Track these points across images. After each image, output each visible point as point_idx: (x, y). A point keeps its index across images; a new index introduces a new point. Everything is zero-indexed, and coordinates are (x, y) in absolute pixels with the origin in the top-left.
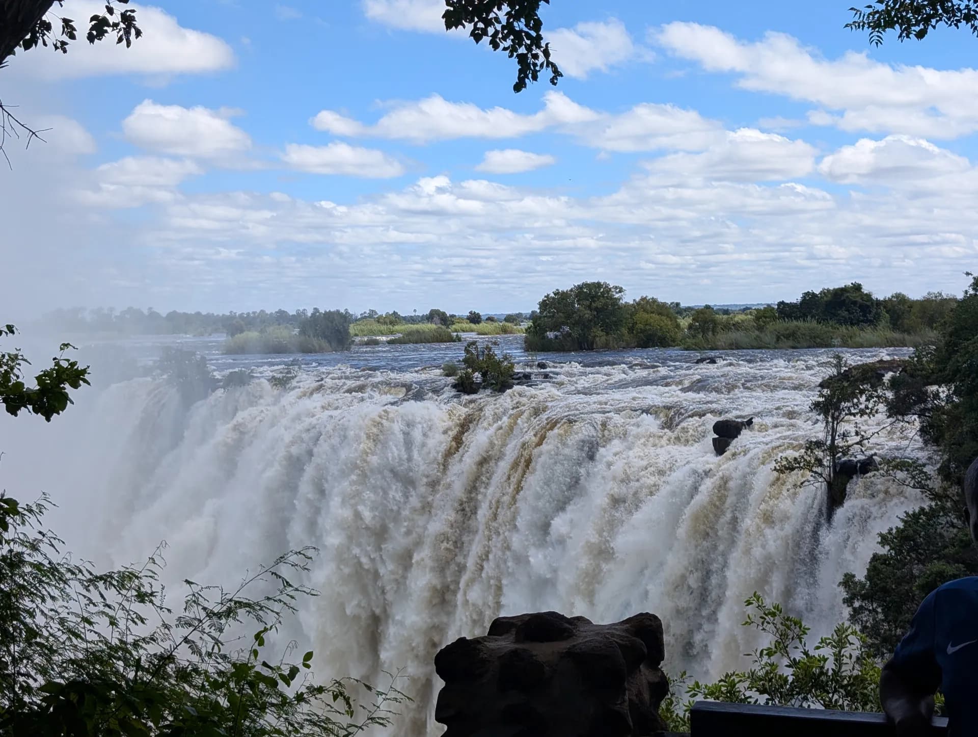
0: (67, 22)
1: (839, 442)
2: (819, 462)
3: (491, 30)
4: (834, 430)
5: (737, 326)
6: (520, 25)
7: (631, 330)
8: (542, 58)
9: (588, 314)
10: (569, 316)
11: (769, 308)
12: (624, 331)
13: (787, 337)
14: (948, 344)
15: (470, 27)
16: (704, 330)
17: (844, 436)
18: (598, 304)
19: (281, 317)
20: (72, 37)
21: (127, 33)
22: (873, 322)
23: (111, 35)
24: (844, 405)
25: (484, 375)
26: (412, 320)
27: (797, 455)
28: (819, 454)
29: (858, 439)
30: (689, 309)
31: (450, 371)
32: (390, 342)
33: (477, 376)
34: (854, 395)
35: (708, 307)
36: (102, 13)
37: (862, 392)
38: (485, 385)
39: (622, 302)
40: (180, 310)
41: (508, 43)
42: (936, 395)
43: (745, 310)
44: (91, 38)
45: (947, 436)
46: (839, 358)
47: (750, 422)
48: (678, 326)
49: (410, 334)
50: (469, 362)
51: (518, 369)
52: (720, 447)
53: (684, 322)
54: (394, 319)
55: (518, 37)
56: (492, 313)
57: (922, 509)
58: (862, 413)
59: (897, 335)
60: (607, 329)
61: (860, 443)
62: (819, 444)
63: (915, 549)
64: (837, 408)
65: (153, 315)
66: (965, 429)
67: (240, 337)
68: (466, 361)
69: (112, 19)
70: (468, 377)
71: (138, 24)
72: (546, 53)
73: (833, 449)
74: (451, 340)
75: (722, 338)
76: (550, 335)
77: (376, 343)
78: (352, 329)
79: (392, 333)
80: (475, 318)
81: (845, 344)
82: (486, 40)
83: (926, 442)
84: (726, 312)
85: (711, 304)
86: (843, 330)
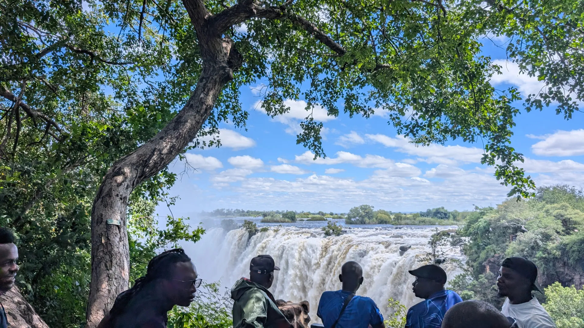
0: (204, 142)
1: (436, 253)
2: (430, 259)
3: (309, 145)
4: (434, 250)
5: (408, 219)
6: (316, 143)
7: (376, 219)
8: (321, 152)
9: (364, 214)
10: (358, 214)
11: (418, 213)
12: (374, 219)
13: (422, 222)
14: (468, 225)
15: (303, 144)
16: (398, 220)
17: (438, 251)
18: (367, 211)
19: (278, 212)
20: (205, 145)
21: (218, 145)
22: (448, 218)
23: (214, 145)
24: (437, 242)
25: (333, 230)
26: (314, 214)
27: (424, 257)
28: (430, 256)
29: (442, 253)
30: (394, 213)
31: (324, 229)
32: (307, 220)
33: (331, 231)
34: (440, 240)
35: (400, 213)
36: (212, 140)
37: (443, 239)
38: (333, 233)
39: (374, 211)
40: (250, 210)
41: (313, 148)
42: (465, 241)
43: (411, 214)
44: (209, 146)
45: (468, 252)
46: (437, 229)
47: (410, 247)
48: (390, 218)
49: (313, 218)
50: (329, 227)
51: (343, 229)
52: (401, 254)
53: (392, 217)
54: (309, 213)
55: (315, 146)
56: (337, 212)
57: (461, 275)
58: (443, 245)
59: (455, 222)
60: (369, 218)
61: (442, 254)
62: (430, 254)
63: (459, 286)
64: (435, 243)
65: (243, 211)
66: (473, 250)
67: (266, 218)
68: (328, 226)
69: (215, 141)
70: (328, 231)
71: (221, 143)
72: (322, 150)
73: (434, 255)
74: (325, 220)
75: (403, 222)
76: (353, 219)
77: (303, 220)
78: (296, 216)
79: (308, 217)
80: (332, 214)
81: (439, 224)
82: (307, 147)
83: (462, 254)
84: (405, 214)
85: (400, 211)
86: (439, 220)
